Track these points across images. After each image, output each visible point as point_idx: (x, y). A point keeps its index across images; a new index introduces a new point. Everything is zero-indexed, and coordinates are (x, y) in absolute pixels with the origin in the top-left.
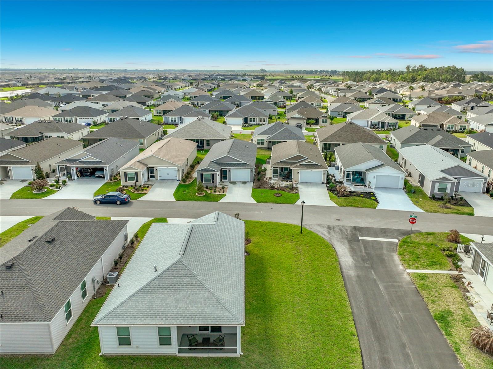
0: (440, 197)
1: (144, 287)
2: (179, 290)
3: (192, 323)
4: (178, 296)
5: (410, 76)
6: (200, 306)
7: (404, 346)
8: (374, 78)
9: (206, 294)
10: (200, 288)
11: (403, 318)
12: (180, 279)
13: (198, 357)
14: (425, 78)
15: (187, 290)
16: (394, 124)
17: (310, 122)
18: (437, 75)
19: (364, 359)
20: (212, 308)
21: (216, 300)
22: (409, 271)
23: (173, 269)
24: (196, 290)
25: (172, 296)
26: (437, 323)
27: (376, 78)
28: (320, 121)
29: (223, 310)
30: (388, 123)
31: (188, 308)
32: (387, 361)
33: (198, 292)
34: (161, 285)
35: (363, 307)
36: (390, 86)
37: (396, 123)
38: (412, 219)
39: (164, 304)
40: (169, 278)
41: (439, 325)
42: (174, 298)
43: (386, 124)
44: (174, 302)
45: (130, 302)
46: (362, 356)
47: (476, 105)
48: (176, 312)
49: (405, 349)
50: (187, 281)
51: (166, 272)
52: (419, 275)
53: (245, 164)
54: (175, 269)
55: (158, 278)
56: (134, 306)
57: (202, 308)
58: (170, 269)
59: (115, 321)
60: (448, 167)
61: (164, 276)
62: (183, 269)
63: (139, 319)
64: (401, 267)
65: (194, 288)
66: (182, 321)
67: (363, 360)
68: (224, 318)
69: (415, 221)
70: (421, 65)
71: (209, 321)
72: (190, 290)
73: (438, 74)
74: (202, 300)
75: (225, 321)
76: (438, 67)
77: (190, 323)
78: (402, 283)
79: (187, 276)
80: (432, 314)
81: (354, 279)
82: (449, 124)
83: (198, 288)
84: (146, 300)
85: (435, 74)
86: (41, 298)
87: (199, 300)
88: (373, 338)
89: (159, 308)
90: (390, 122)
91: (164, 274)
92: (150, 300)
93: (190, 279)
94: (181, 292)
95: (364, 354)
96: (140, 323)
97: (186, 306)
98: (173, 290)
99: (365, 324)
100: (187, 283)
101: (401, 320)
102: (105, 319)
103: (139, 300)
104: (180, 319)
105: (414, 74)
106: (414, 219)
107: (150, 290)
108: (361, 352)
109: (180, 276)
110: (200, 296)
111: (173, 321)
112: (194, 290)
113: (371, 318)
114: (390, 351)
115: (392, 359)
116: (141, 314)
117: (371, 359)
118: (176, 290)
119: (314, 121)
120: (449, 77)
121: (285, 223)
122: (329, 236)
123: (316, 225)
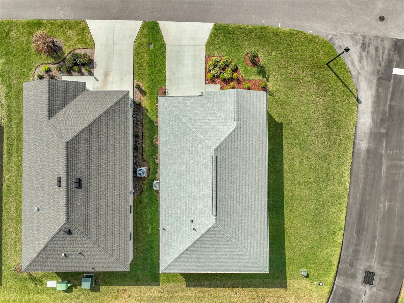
1: (189, 247)
2: (218, 249)
3: (231, 271)
4: (218, 254)
6: (235, 260)
7: (374, 238)
9: (240, 252)
10: (235, 248)
11: (386, 209)
12: (217, 241)
15: (224, 249)
19: (343, 251)
20: (245, 262)
21: (248, 256)
23: (210, 233)
24: (232, 249)
25: (213, 254)
29: (254, 263)
31: (227, 262)
32: (357, 252)
33: (233, 251)
34: (203, 245)
35: (358, 196)
39: (208, 259)
40: (208, 240)
42: (215, 255)
44: (215, 258)
45: (182, 258)
46: (341, 249)
49: (374, 241)
50: (224, 242)
51: (205, 235)
54: (212, 232)
55: (199, 240)
56: (186, 261)
57: (238, 262)
58: (207, 233)
59: (175, 270)
61: (204, 238)
62: (219, 232)
63: (192, 269)
65: (230, 248)
66: (223, 270)
67: (341, 252)
68: (254, 268)
71: (243, 270)
72: (227, 249)
74: (237, 256)
75: (255, 270)
79: (223, 238)
81: (363, 156)
83: (233, 248)
84: (194, 257)
86: (112, 254)
87: (235, 256)
88: (355, 231)
89: (205, 262)
91: (203, 237)
92: (197, 257)
93: (226, 241)
94: (220, 251)
95: (343, 246)
97: (225, 261)
98: (213, 249)
99: (354, 216)
100: (224, 244)
101: (384, 211)
102: (167, 269)
103: (188, 257)
107: (195, 250)
108: (342, 245)
109: (217, 238)
110: (235, 254)
111: (217, 270)
112: (230, 249)
113: (360, 210)
114: (363, 243)
115: (361, 251)
117: (347, 251)
118: (215, 250)
121: (311, 31)
122: (358, 68)
123: (349, 36)
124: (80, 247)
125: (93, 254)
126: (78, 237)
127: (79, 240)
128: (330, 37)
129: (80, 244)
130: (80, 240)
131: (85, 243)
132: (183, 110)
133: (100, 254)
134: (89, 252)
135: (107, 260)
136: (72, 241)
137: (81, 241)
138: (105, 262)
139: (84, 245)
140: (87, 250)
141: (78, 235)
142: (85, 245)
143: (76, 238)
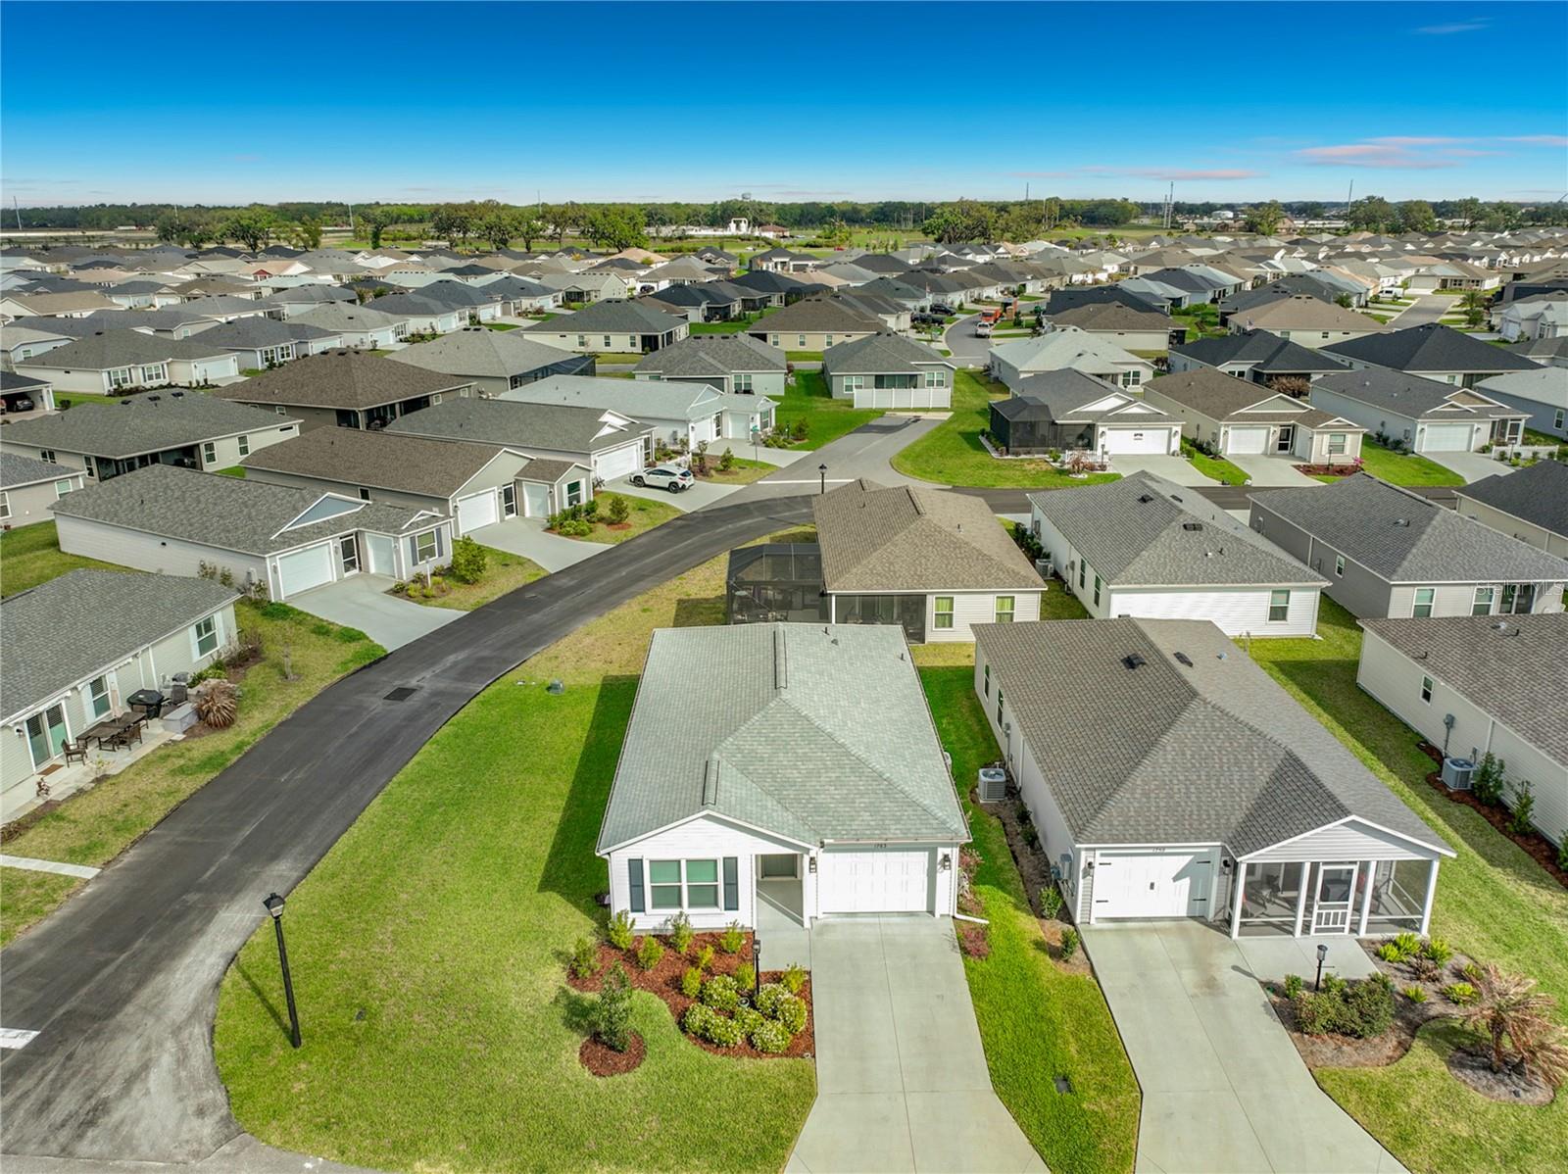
121: (308, 1165)
122: (170, 1045)
123: (133, 1151)
128: (226, 1148)
132: (882, 795)
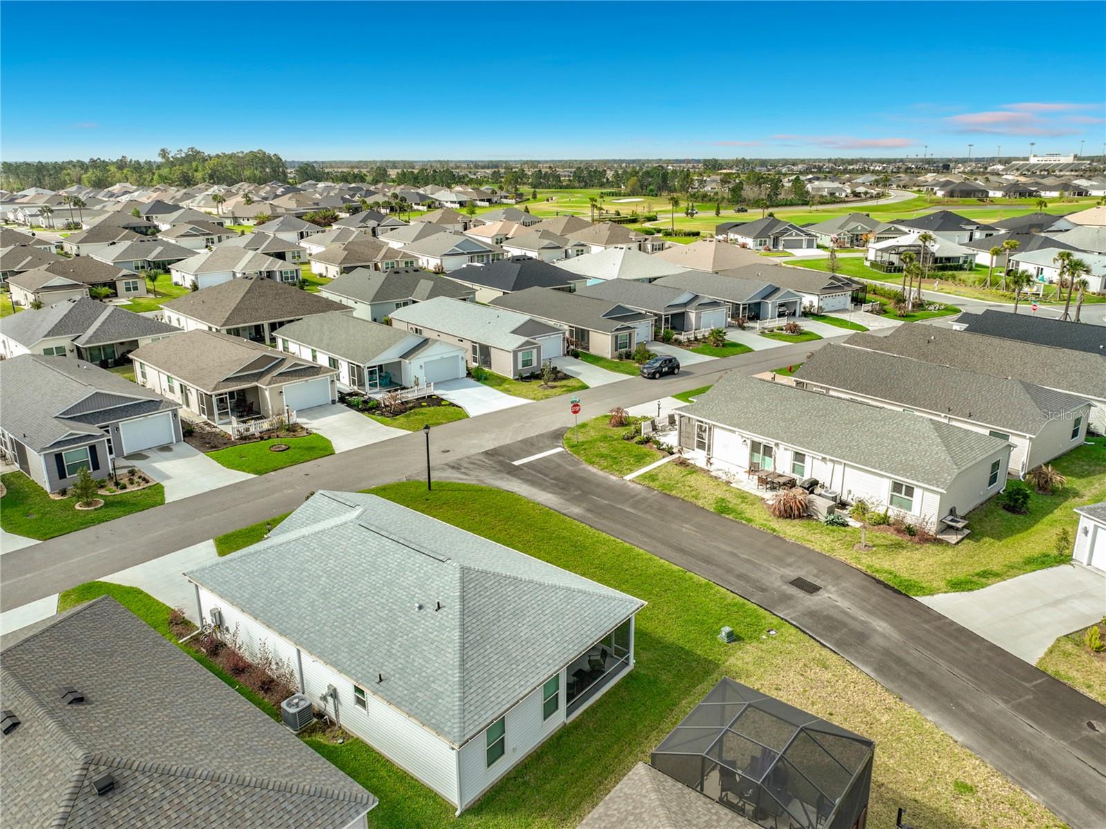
0: (528, 374)
2: (518, 612)
3: (591, 642)
4: (527, 619)
5: (179, 172)
6: (571, 614)
7: (735, 554)
8: (94, 179)
9: (560, 593)
10: (542, 591)
11: (695, 529)
12: (499, 595)
13: (591, 706)
14: (211, 177)
15: (528, 604)
16: (292, 272)
17: (99, 294)
18: (234, 169)
21: (580, 594)
22: (628, 477)
23: (470, 586)
24: (540, 597)
26: (727, 516)
27: (100, 180)
28: (121, 286)
30: (281, 272)
31: (561, 627)
33: (546, 598)
34: (483, 620)
36: (157, 196)
37: (296, 271)
38: (574, 406)
40: (480, 602)
41: (731, 517)
42: (525, 626)
43: (278, 274)
44: (533, 631)
45: (471, 673)
46: (721, 586)
47: (379, 225)
48: (554, 643)
49: (739, 556)
50: (513, 591)
51: (466, 597)
52: (644, 476)
53: (151, 403)
54: (473, 584)
56: (485, 675)
58: (467, 590)
59: (487, 715)
60: (519, 324)
61: (470, 605)
62: (485, 578)
63: (517, 687)
64: (613, 478)
65: (534, 596)
66: (576, 648)
67: (727, 589)
68: (617, 610)
69: (578, 408)
70: (192, 148)
71: (606, 625)
72: (533, 601)
73: (235, 167)
74: (565, 604)
76: (228, 152)
77: (589, 644)
78: (639, 494)
79: (502, 585)
80: (712, 510)
81: (589, 515)
82: (386, 261)
83: (539, 593)
84: (492, 654)
85: (230, 168)
87: (561, 607)
89: (524, 653)
90: (283, 270)
91: (466, 602)
92: (497, 650)
93: (513, 586)
94: (524, 612)
95: (718, 583)
96: (527, 691)
98: (510, 617)
100: (515, 594)
101: (696, 531)
102: (466, 724)
103: (481, 661)
104: (570, 646)
105: (185, 168)
106: (577, 405)
107: (478, 638)
109: (493, 590)
110: (555, 601)
111: (565, 656)
112: (538, 598)
113: (670, 546)
114: (731, 565)
115: (745, 572)
116: (512, 678)
117: (732, 585)
118: (514, 614)
119: (106, 290)
120: (257, 173)
124: (173, 816)
125: (228, 815)
126: (152, 784)
127: (156, 795)
129: (166, 807)
130: (163, 790)
131: (182, 791)
133: (255, 798)
134: (212, 819)
135: (290, 807)
136: (133, 814)
137: (168, 793)
138: (287, 817)
139: (185, 802)
140: (201, 813)
141: (147, 780)
142: (190, 799)
143: (145, 795)
